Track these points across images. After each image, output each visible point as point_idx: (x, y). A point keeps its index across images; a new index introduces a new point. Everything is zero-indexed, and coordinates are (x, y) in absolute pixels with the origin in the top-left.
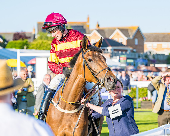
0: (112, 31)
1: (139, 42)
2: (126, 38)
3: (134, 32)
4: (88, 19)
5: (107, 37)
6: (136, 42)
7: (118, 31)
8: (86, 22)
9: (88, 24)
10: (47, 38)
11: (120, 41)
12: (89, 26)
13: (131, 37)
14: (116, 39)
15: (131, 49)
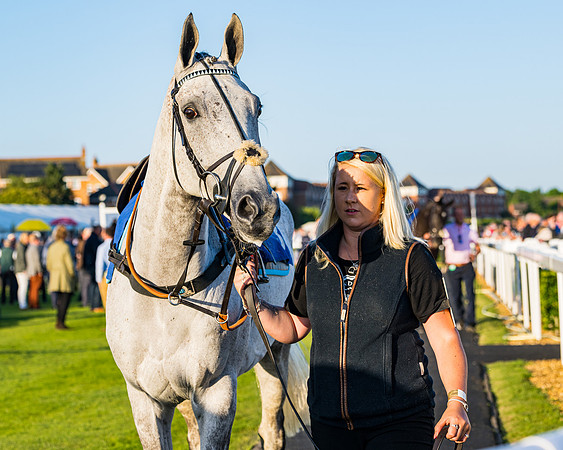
0: (121, 170)
4: (84, 151)
5: (113, 180)
7: (130, 170)
8: (79, 159)
9: (83, 160)
10: (24, 185)
12: (84, 163)
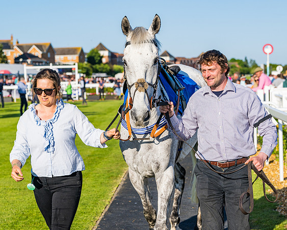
0: (29, 47)
1: (51, 55)
2: (41, 53)
3: (47, 47)
4: (12, 37)
5: (25, 51)
6: (49, 55)
7: (34, 47)
9: (11, 42)
11: (36, 55)
12: (12, 43)
13: (45, 51)
14: (33, 53)
15: (45, 60)
